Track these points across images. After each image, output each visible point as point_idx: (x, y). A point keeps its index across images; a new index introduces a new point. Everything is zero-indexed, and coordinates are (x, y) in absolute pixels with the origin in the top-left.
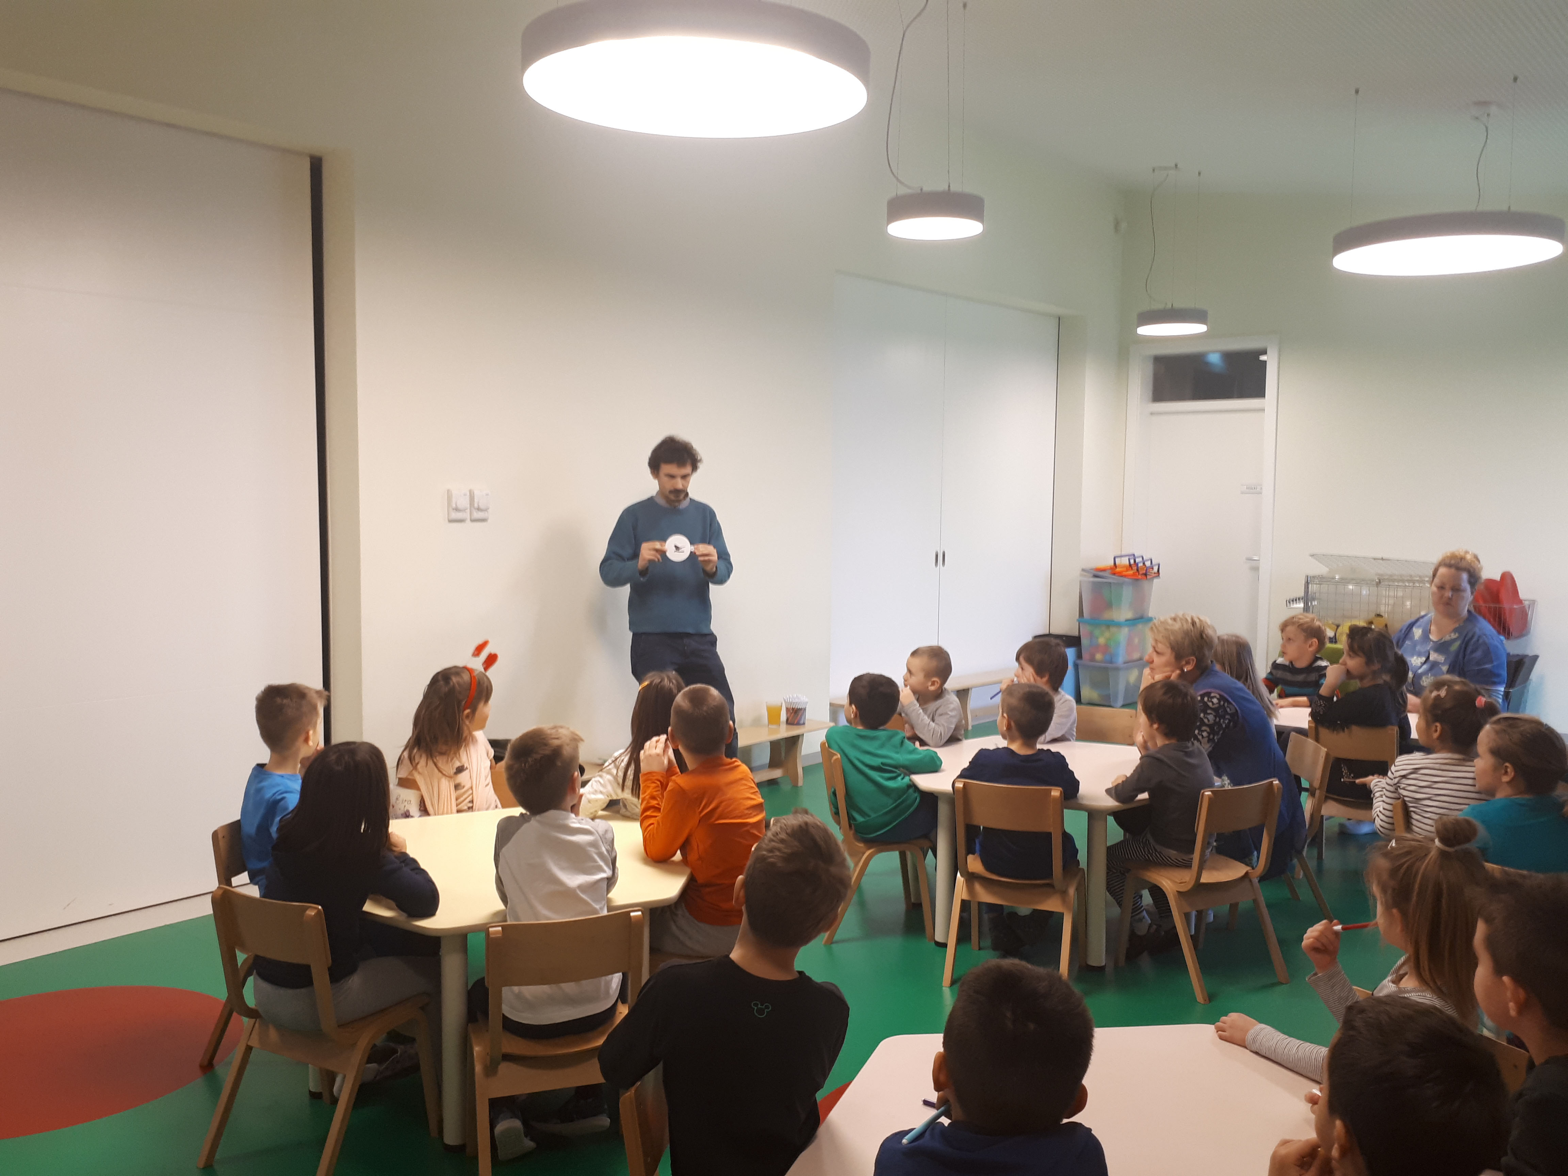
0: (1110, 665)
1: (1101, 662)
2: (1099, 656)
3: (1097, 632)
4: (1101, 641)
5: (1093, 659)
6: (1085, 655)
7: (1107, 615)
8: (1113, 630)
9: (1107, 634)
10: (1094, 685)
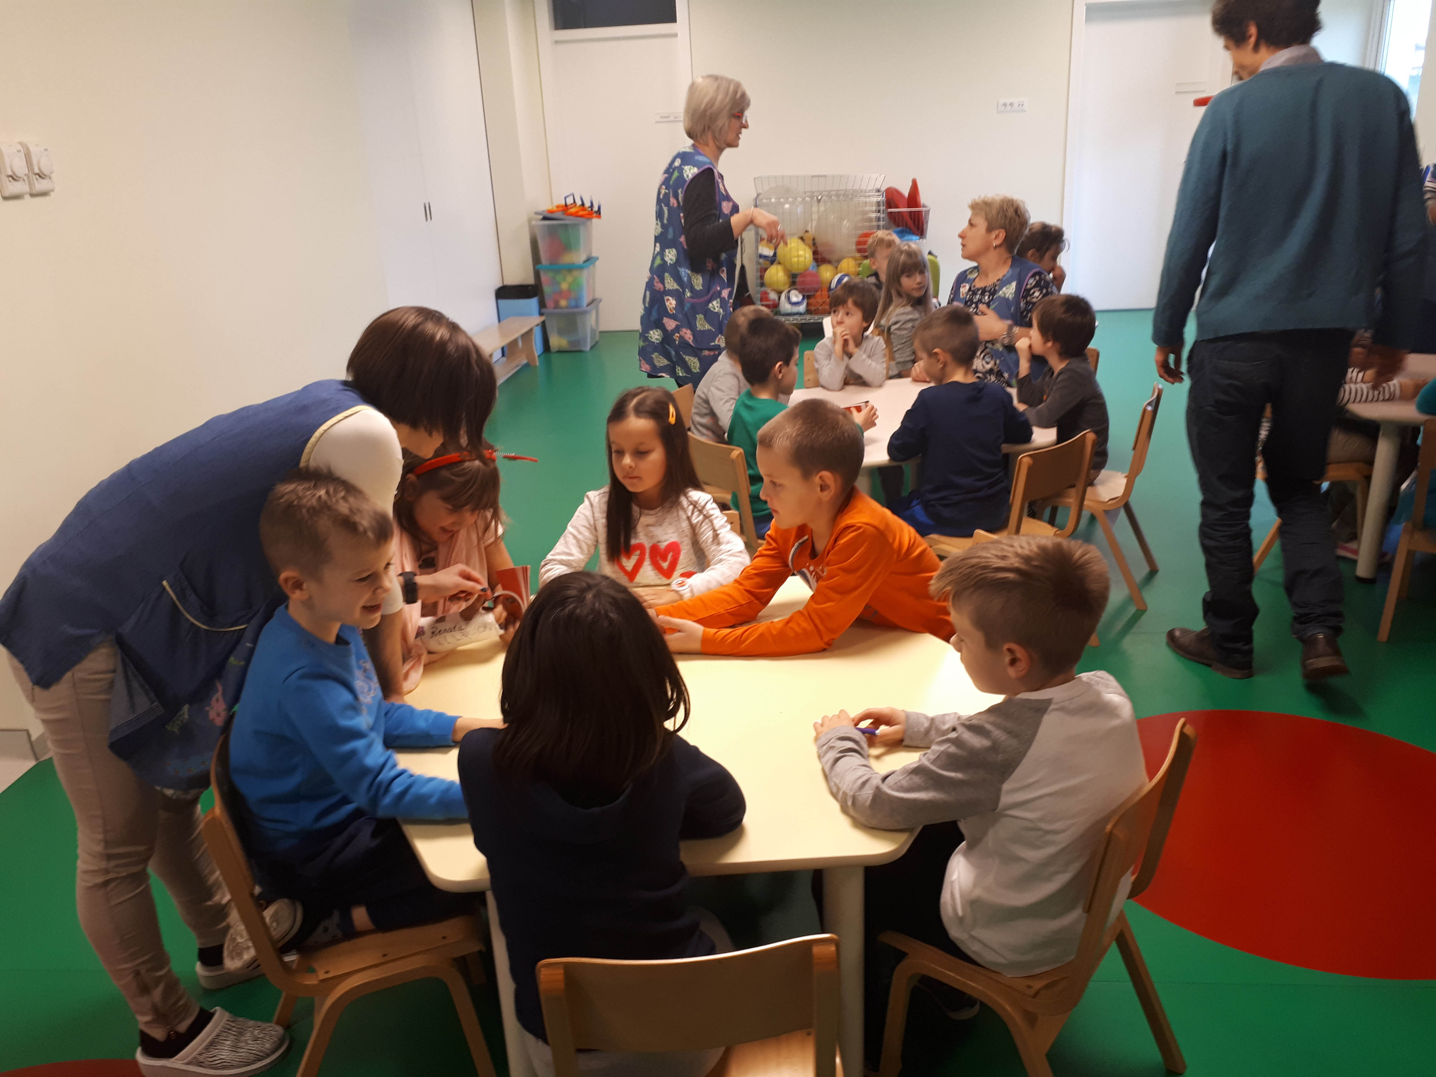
0: (575, 310)
1: (567, 307)
2: (563, 303)
3: (559, 278)
4: (564, 286)
5: (557, 305)
6: (550, 303)
7: (568, 259)
8: (575, 273)
9: (569, 279)
10: (561, 333)
